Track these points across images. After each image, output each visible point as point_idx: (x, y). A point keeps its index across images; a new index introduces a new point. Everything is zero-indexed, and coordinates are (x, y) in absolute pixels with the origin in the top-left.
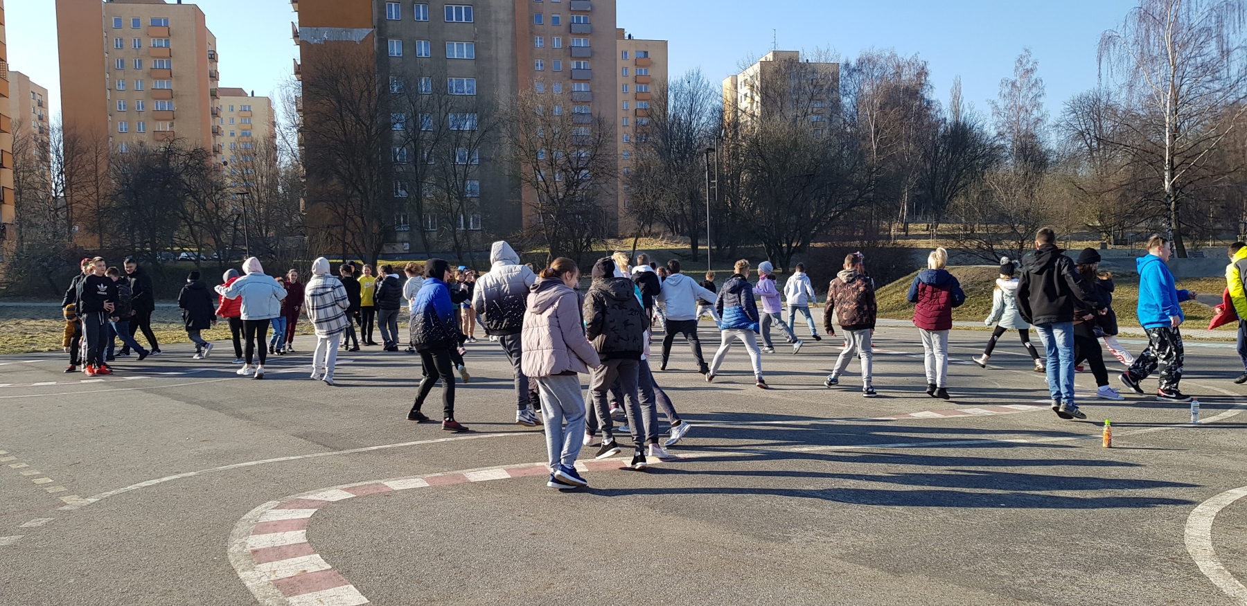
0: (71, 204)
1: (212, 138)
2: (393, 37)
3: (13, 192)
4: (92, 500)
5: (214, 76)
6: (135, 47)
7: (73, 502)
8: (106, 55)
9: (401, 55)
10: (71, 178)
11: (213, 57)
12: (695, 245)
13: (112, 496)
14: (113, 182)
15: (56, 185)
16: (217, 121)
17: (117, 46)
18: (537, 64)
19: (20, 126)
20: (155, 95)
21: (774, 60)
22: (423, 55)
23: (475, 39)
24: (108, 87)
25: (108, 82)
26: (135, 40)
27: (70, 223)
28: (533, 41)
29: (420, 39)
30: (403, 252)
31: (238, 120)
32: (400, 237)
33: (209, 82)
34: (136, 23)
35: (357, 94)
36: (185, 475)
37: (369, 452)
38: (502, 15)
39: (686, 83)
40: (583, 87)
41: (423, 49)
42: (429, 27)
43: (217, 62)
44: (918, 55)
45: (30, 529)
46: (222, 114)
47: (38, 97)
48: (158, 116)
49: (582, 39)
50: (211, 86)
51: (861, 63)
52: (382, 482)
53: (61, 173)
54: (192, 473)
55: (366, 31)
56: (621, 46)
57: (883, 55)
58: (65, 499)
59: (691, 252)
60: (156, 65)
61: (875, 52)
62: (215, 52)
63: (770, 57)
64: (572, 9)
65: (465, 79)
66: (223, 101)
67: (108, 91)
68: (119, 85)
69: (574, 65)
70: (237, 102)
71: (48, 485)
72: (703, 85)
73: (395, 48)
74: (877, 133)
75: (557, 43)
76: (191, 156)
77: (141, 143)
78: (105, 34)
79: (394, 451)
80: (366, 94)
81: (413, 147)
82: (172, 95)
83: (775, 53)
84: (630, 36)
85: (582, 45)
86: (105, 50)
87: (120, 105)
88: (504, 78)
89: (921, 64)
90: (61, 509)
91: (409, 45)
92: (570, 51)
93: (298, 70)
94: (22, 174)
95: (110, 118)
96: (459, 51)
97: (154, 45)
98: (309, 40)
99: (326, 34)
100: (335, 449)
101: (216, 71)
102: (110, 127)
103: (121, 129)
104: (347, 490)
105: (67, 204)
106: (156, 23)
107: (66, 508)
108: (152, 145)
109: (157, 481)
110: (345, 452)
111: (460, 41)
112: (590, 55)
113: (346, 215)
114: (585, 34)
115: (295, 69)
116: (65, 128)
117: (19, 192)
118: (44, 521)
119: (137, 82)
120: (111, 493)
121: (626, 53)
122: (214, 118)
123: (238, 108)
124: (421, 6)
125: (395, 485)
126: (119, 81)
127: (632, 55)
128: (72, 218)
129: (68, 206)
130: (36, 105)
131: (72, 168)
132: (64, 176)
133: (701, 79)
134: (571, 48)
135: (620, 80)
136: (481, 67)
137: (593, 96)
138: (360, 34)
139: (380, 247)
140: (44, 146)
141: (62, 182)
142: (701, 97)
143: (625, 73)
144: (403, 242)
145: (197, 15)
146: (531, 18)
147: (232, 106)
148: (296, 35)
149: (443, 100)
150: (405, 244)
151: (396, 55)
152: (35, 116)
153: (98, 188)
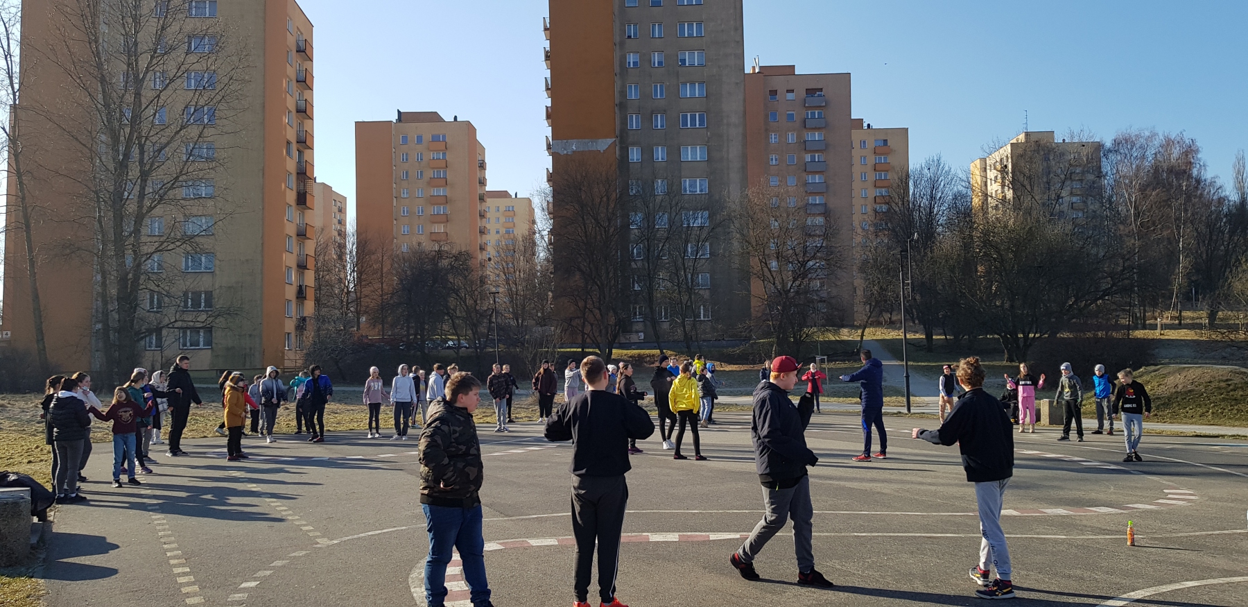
0: (360, 298)
1: (479, 237)
2: (633, 144)
3: (314, 289)
4: (335, 542)
5: (482, 182)
6: (418, 160)
7: (323, 542)
8: (394, 168)
9: (640, 160)
10: (361, 276)
11: (482, 166)
12: (929, 336)
13: (348, 540)
14: (395, 278)
15: (348, 282)
16: (484, 223)
17: (403, 160)
18: (772, 159)
19: (322, 233)
20: (433, 201)
21: (1026, 141)
22: (660, 160)
23: (708, 142)
24: (394, 195)
25: (394, 190)
26: (418, 154)
27: (358, 314)
28: (767, 137)
29: (658, 145)
30: (638, 341)
31: (502, 220)
32: (635, 327)
33: (478, 187)
34: (420, 139)
35: (597, 200)
36: (398, 528)
37: (529, 519)
38: (734, 119)
39: (926, 170)
40: (817, 179)
41: (660, 154)
42: (665, 135)
43: (485, 169)
44: (1184, 133)
45: (295, 557)
46: (488, 215)
47: (339, 204)
48: (435, 219)
49: (817, 133)
50: (480, 192)
51: (1117, 143)
52: (527, 540)
53: (354, 271)
54: (404, 528)
55: (610, 141)
56: (856, 136)
57: (1142, 135)
58: (318, 540)
59: (925, 342)
60: (434, 175)
61: (1134, 132)
62: (484, 161)
63: (1022, 138)
64: (806, 105)
65: (698, 180)
66: (490, 202)
67: (395, 199)
68: (404, 193)
69: (808, 158)
70: (502, 203)
71: (310, 531)
72: (944, 172)
73: (635, 155)
74: (1137, 215)
75: (792, 138)
76: (456, 258)
77: (419, 244)
78: (394, 150)
79: (546, 519)
80: (605, 199)
81: (647, 246)
82: (446, 200)
83: (1027, 134)
84: (869, 125)
85: (817, 139)
86: (394, 164)
87: (404, 211)
88: (734, 177)
89: (1187, 142)
90: (316, 546)
91: (648, 152)
92: (804, 146)
93: (551, 178)
94: (321, 273)
95: (395, 222)
96: (693, 154)
97: (433, 158)
98: (560, 152)
99: (574, 146)
100: (507, 516)
101: (484, 178)
102: (395, 229)
103: (404, 232)
104: (500, 544)
105: (357, 299)
106: (435, 139)
107: (318, 546)
108: (429, 247)
109: (380, 532)
110: (513, 518)
111: (694, 144)
112: (824, 147)
113: (586, 307)
114: (819, 128)
115: (548, 177)
116: (360, 232)
117: (318, 288)
118: (304, 553)
119: (418, 190)
120: (348, 538)
121: (864, 142)
122: (481, 219)
123: (502, 209)
124: (659, 116)
125: (534, 542)
126: (404, 190)
127: (871, 144)
128: (360, 311)
129: (358, 300)
130: (337, 211)
131: (362, 267)
132: (355, 274)
133: (942, 165)
134: (805, 142)
135: (857, 169)
136: (713, 169)
137: (827, 187)
138: (603, 144)
139: (615, 336)
140: (342, 247)
141: (354, 280)
142: (942, 184)
143: (862, 162)
144: (637, 332)
145: (469, 129)
146: (767, 116)
147: (498, 207)
148: (549, 147)
149: (673, 202)
150: (640, 334)
151: (635, 161)
152: (336, 221)
153: (382, 284)
